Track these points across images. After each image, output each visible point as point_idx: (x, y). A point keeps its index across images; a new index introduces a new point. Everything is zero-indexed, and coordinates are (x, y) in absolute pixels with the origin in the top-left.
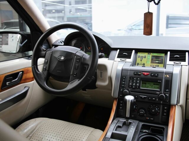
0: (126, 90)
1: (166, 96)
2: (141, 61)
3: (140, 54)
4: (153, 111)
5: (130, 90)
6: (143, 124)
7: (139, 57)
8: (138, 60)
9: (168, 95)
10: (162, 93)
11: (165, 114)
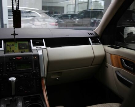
0: (5, 74)
1: (37, 72)
2: (10, 48)
3: (8, 43)
4: (30, 85)
5: (8, 73)
6: (24, 97)
7: (8, 45)
8: (8, 48)
9: (38, 71)
10: (33, 71)
11: (38, 85)
